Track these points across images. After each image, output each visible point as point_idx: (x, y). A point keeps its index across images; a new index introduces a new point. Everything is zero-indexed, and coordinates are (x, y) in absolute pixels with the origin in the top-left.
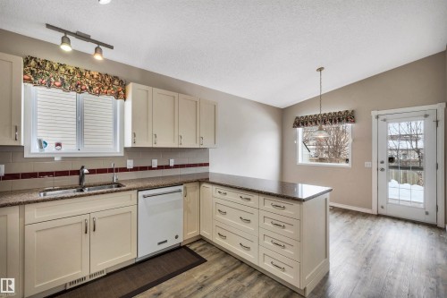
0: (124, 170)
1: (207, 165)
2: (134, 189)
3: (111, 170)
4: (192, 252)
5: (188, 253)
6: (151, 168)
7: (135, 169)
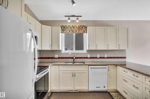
0: (87, 58)
1: (125, 58)
2: (87, 65)
3: (82, 58)
4: (111, 96)
5: (109, 95)
6: (96, 58)
7: (91, 58)
